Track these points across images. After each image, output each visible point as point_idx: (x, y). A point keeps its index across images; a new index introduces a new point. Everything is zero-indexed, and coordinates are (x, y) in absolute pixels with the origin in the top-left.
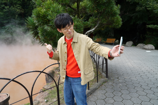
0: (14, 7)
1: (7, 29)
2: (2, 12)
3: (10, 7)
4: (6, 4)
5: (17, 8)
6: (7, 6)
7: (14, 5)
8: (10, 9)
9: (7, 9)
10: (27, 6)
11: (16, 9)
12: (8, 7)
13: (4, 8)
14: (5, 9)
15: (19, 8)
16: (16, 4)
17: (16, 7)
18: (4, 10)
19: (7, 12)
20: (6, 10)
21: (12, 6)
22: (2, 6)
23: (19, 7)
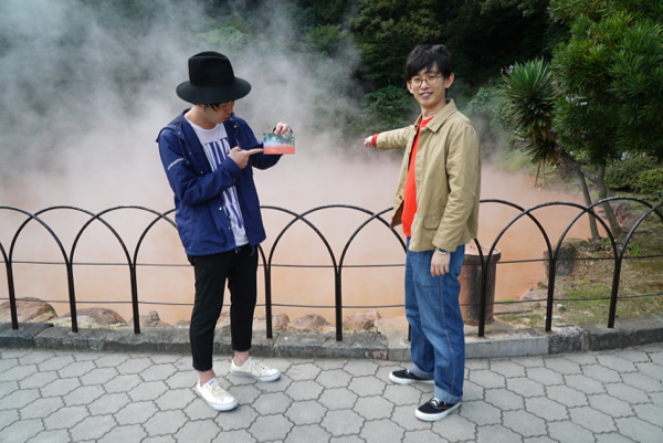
0: (409, 19)
1: (377, 103)
2: (370, 43)
3: (397, 21)
4: (384, 13)
5: (419, 22)
6: (387, 19)
7: (412, 13)
8: (395, 29)
9: (388, 29)
10: (452, 7)
11: (416, 26)
12: (391, 21)
13: (377, 27)
14: (382, 32)
15: (424, 20)
16: (416, 8)
17: (418, 17)
18: (379, 35)
19: (387, 39)
20: (382, 35)
21: (403, 19)
22: (373, 22)
23: (426, 16)
